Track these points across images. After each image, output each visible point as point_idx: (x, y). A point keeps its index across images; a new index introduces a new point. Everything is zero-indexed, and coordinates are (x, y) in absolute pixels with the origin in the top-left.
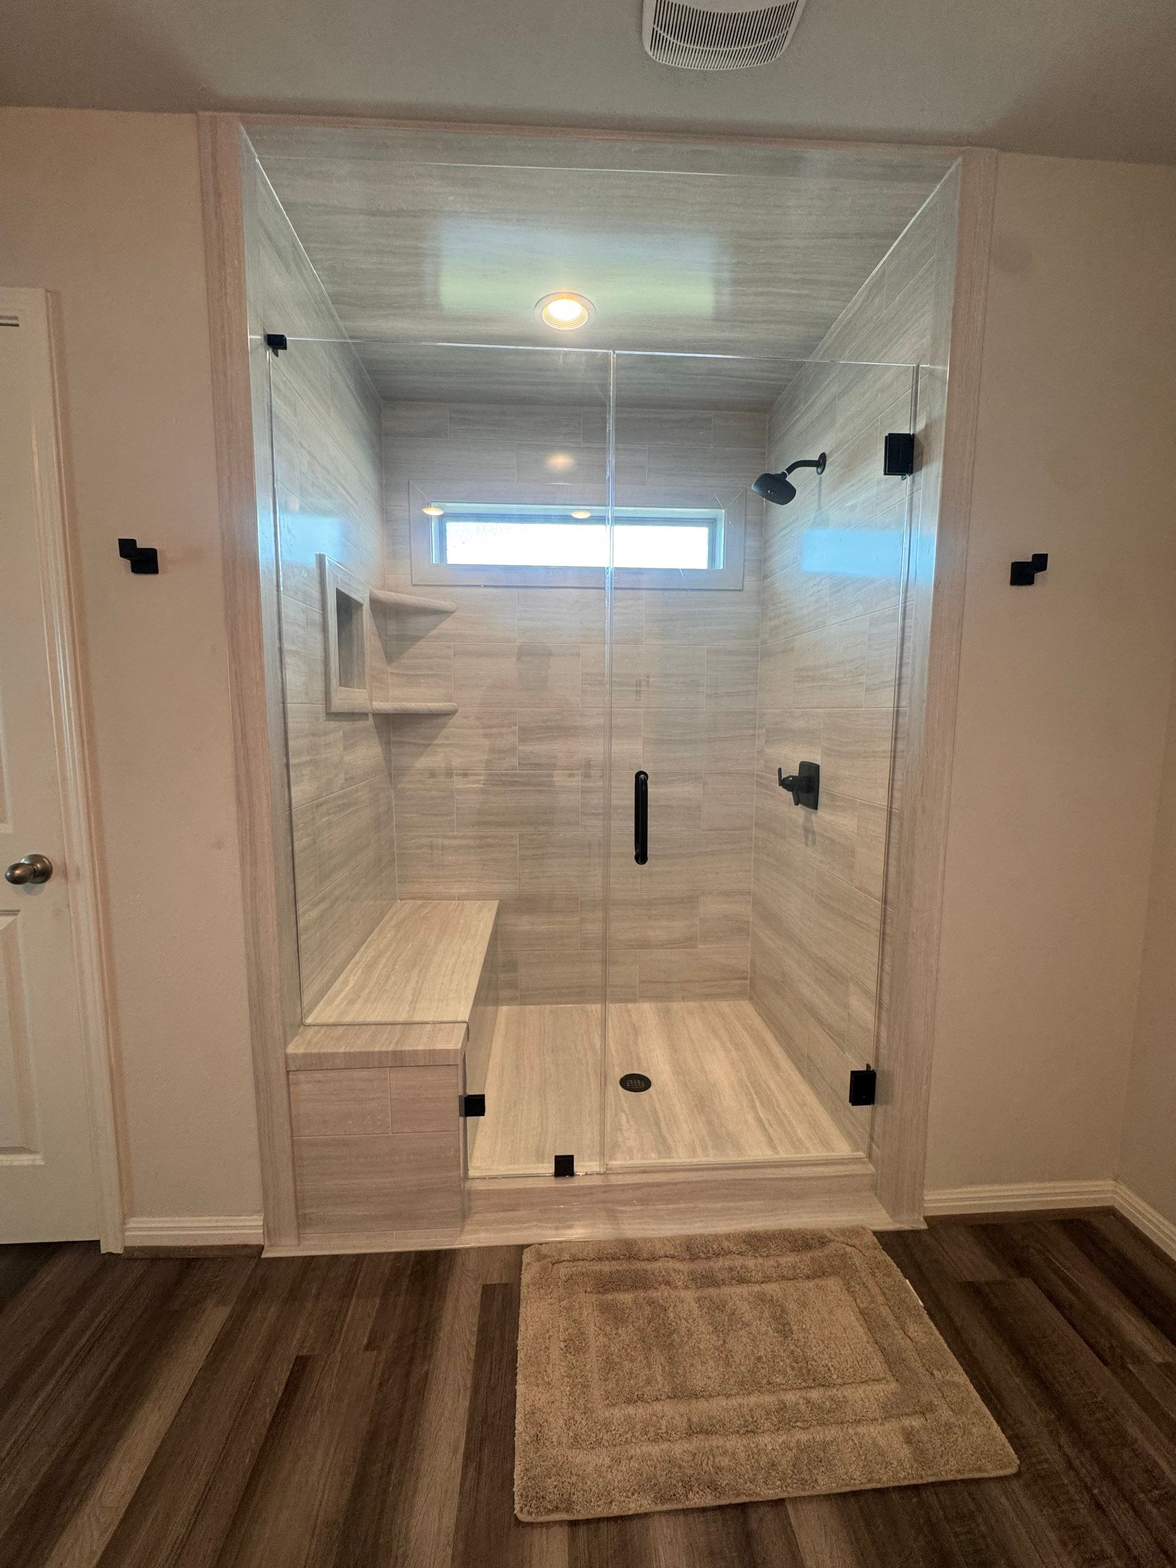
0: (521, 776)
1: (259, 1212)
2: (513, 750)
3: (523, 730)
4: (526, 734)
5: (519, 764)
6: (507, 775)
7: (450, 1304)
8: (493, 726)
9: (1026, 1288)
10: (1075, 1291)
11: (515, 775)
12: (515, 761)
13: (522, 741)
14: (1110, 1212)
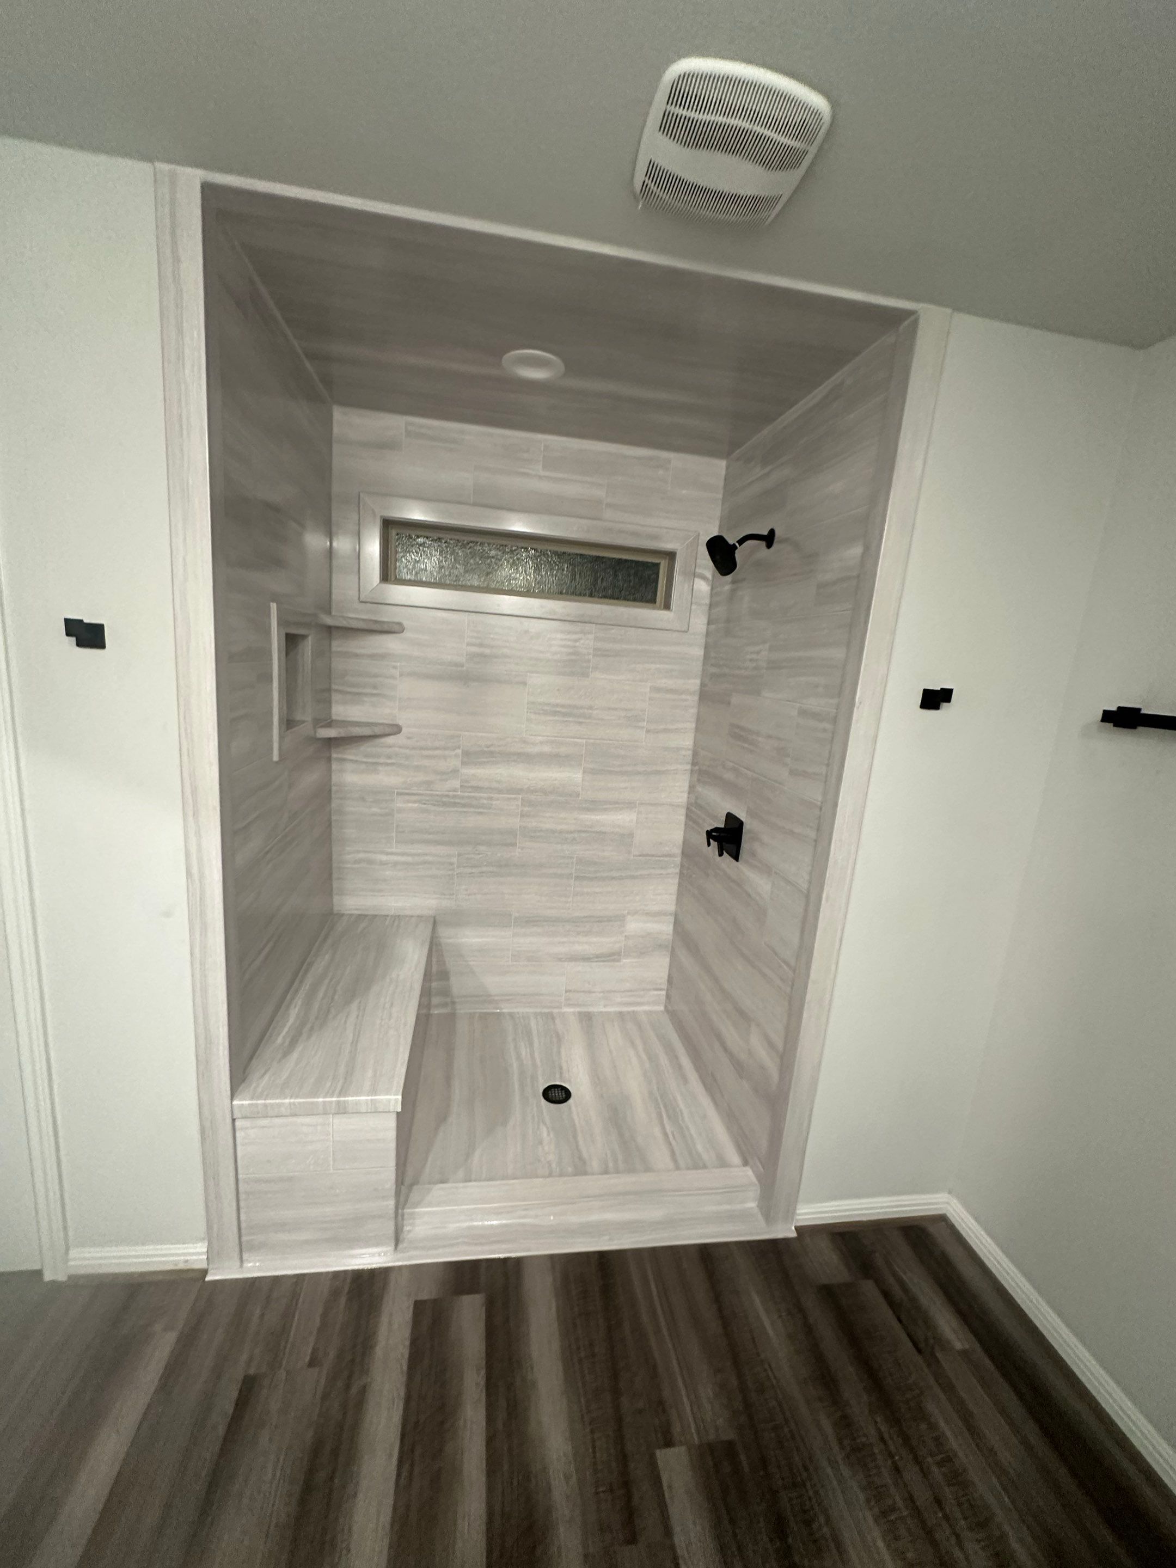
0: (463, 797)
1: (204, 1239)
2: (455, 771)
3: (466, 754)
4: (470, 757)
5: (461, 786)
6: (447, 796)
7: (384, 1319)
8: (437, 748)
9: (869, 1288)
10: (905, 1289)
11: (455, 796)
12: (456, 783)
13: (463, 763)
14: (942, 1219)
